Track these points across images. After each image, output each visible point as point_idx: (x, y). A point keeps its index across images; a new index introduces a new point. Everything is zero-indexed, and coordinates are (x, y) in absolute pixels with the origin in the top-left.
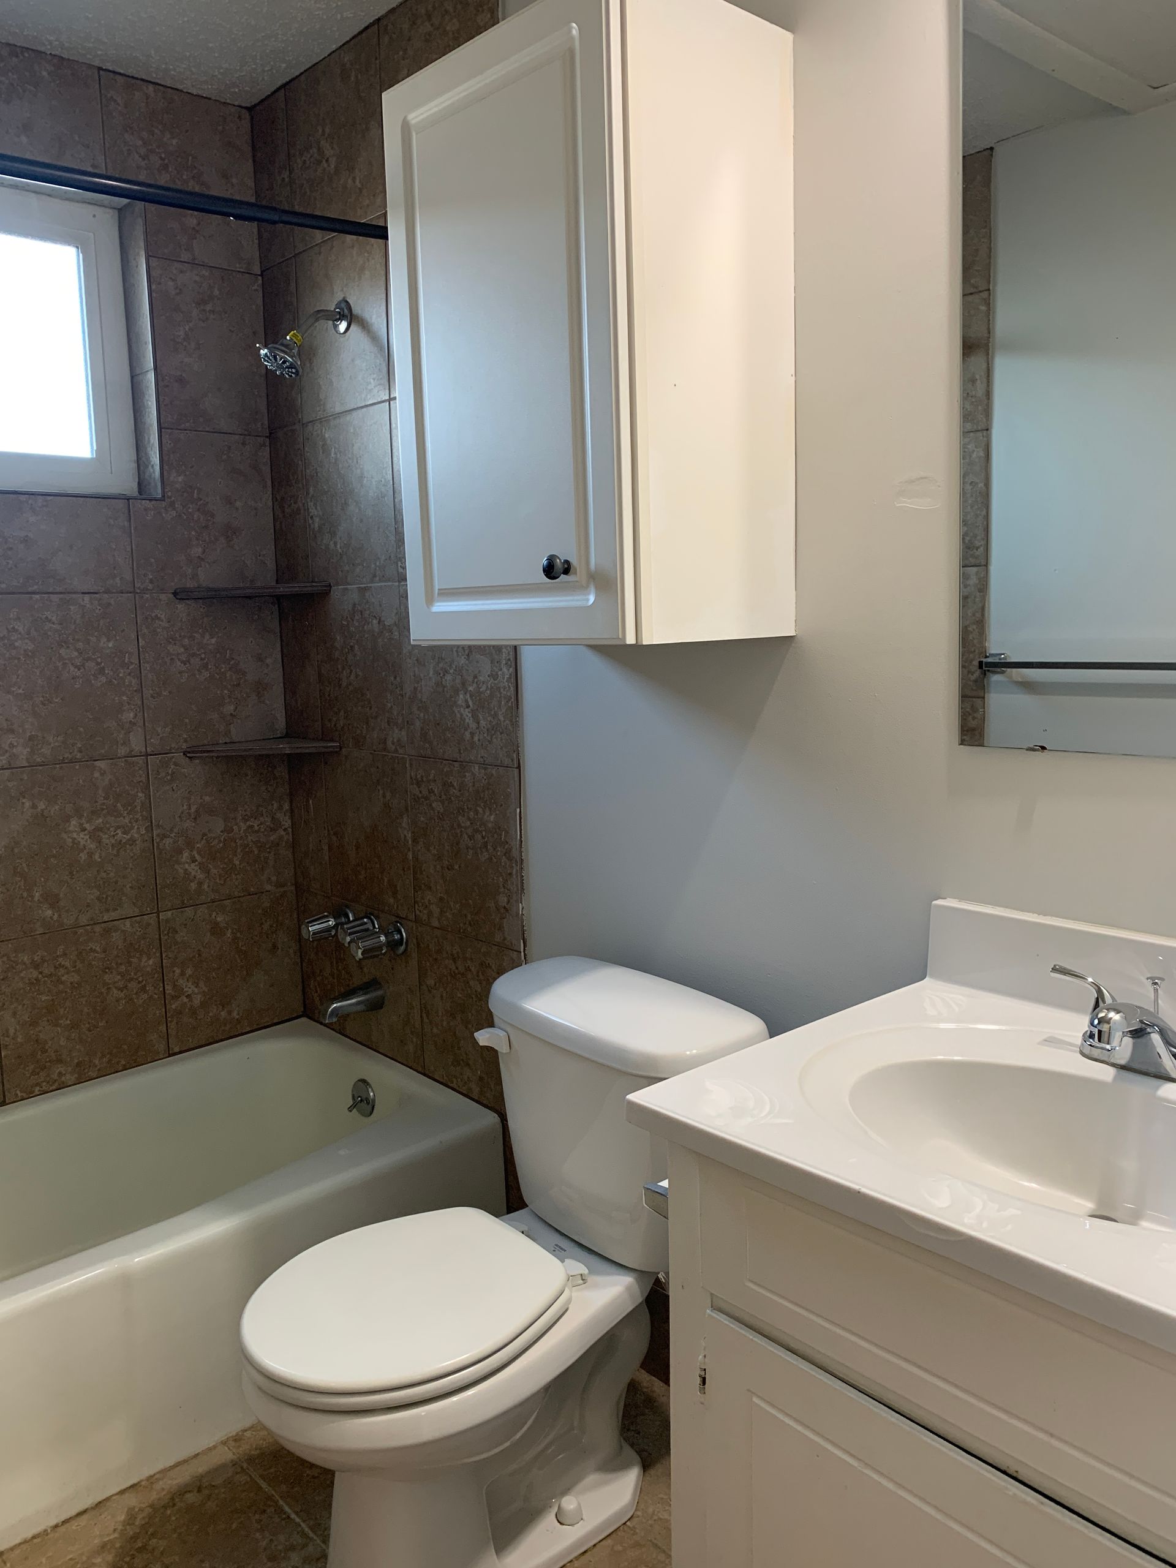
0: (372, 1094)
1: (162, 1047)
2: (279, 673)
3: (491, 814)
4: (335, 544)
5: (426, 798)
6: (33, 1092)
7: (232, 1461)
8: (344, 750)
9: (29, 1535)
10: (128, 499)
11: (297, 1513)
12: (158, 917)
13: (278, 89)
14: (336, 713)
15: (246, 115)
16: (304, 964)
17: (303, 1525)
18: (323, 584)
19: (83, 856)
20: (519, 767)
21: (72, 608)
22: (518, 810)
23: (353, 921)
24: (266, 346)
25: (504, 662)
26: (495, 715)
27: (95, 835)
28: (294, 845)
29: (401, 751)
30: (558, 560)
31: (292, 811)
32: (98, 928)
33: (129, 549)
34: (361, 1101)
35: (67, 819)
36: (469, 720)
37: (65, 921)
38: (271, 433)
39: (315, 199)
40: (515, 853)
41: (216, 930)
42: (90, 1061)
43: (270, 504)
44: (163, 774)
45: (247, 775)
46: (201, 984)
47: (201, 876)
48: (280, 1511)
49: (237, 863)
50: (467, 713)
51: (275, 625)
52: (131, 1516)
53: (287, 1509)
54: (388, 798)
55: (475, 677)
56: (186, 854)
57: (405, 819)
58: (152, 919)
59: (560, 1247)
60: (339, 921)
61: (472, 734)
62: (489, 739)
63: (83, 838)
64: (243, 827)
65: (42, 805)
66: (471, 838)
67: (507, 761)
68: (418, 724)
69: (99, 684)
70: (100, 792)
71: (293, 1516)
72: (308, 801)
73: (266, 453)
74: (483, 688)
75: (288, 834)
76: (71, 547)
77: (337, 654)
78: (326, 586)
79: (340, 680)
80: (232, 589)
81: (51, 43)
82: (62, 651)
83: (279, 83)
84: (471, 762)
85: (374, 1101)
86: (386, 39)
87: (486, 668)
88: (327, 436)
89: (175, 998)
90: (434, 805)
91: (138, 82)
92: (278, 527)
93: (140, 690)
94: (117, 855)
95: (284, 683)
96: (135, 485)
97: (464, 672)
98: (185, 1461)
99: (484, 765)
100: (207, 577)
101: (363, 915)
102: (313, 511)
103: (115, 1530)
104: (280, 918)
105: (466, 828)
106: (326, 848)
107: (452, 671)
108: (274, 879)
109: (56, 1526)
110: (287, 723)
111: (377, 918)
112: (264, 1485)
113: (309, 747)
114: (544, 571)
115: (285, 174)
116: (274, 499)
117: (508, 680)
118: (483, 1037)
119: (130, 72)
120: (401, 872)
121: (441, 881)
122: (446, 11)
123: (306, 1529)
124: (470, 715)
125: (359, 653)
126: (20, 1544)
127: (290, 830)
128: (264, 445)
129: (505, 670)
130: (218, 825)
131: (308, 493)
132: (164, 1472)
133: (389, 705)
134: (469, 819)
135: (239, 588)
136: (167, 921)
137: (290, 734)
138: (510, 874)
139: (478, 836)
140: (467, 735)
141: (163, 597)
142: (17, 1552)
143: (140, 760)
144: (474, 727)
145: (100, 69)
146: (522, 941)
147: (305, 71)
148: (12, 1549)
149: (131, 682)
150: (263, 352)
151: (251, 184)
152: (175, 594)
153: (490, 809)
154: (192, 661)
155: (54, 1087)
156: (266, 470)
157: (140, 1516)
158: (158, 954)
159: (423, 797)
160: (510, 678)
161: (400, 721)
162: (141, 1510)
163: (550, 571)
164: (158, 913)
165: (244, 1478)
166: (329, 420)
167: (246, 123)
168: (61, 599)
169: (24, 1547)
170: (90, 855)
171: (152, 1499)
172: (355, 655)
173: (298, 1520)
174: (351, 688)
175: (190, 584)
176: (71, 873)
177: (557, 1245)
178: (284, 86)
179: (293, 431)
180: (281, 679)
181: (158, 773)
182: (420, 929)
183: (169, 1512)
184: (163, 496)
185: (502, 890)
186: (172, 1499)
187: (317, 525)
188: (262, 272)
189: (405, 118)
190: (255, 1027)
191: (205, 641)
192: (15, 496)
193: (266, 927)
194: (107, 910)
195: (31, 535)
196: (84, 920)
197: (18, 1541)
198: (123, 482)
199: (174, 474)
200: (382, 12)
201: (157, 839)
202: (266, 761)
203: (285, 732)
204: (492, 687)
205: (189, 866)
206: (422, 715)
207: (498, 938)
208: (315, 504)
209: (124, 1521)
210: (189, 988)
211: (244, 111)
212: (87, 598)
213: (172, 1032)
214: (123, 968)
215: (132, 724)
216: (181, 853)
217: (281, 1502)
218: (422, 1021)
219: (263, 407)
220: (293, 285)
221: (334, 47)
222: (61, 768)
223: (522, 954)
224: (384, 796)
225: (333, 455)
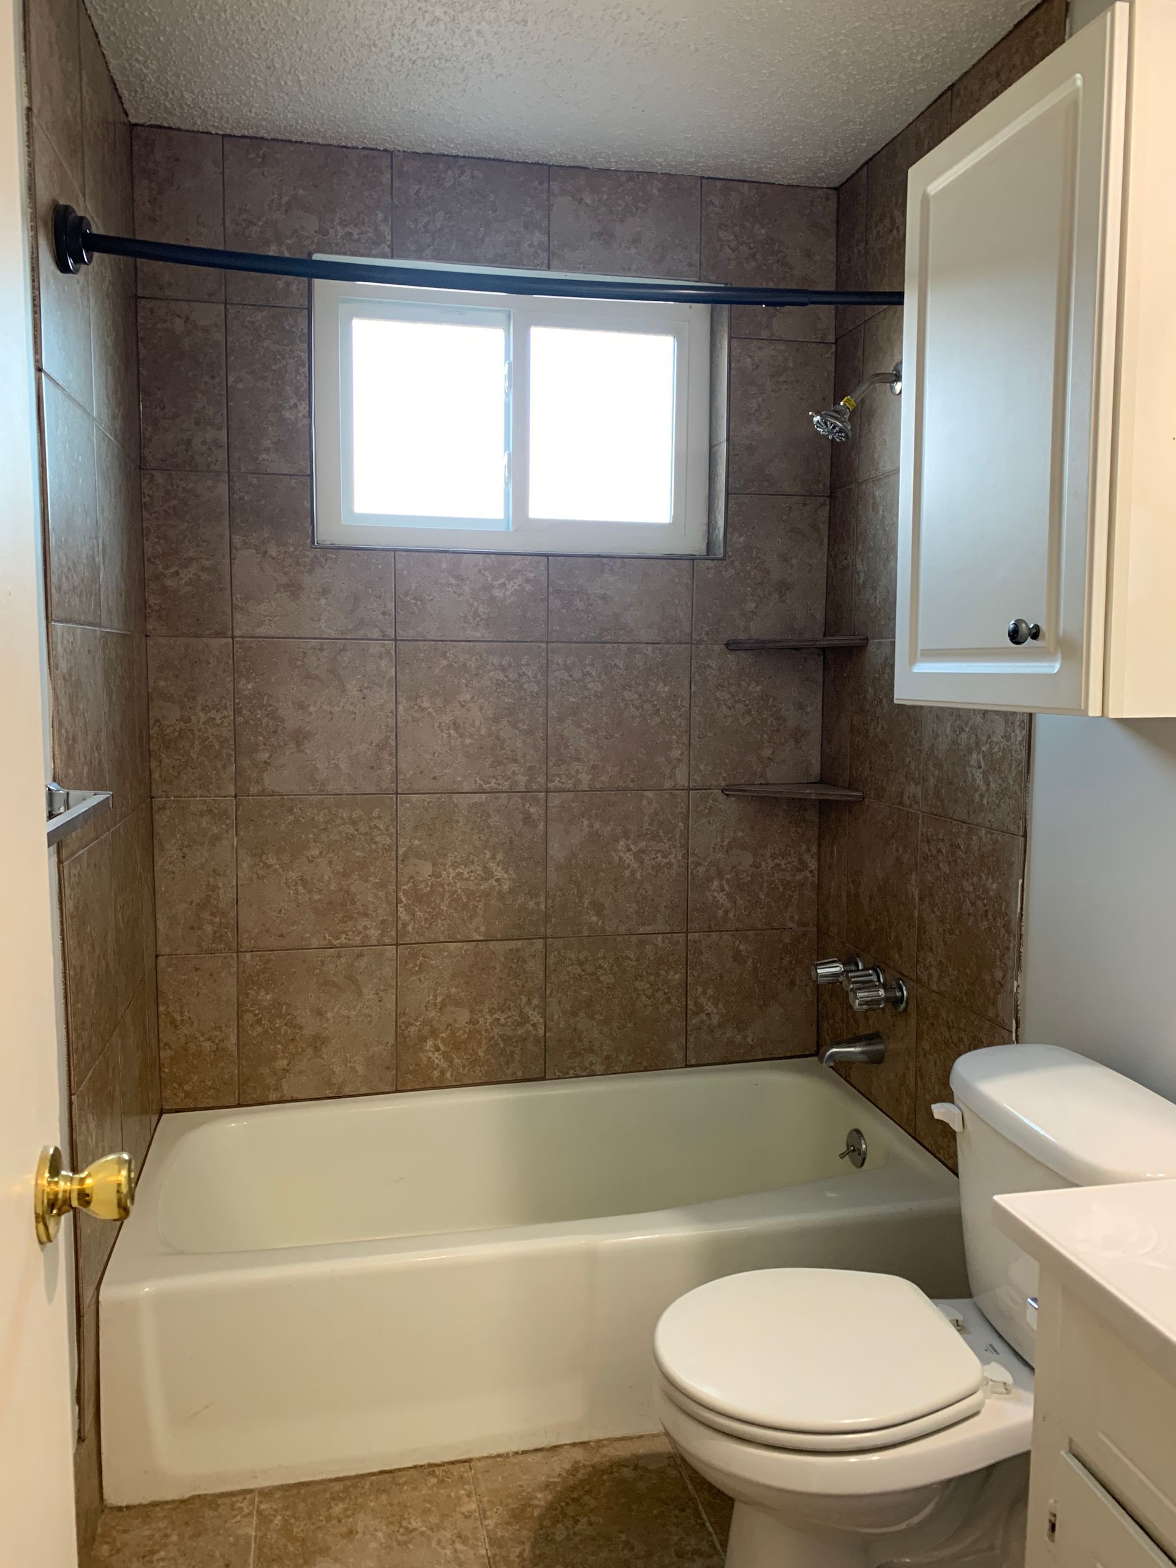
0: (864, 1146)
1: (680, 1056)
2: (819, 721)
3: (993, 882)
4: (875, 598)
5: (935, 857)
6: (567, 1074)
7: (669, 1454)
8: (866, 800)
9: (495, 1453)
10: (693, 560)
11: (711, 1524)
12: (687, 936)
13: (862, 167)
14: (862, 763)
15: (833, 195)
16: (820, 1005)
17: (714, 1536)
18: (862, 637)
19: (627, 873)
20: (1025, 836)
21: (637, 656)
22: (1021, 881)
23: (862, 970)
24: (818, 413)
25: (1018, 723)
26: (1005, 779)
27: (639, 855)
28: (819, 887)
29: (916, 807)
30: (1024, 625)
31: (819, 854)
32: (634, 939)
33: (690, 605)
34: (854, 1150)
35: (616, 840)
36: (980, 781)
37: (607, 928)
38: (831, 493)
39: (885, 267)
40: (1014, 926)
41: (738, 957)
42: (617, 1057)
43: (825, 560)
44: (702, 808)
45: (778, 816)
46: (720, 1006)
47: (728, 905)
48: (698, 1514)
49: (763, 897)
50: (978, 774)
51: (819, 676)
52: (575, 1469)
53: (704, 1516)
54: (901, 852)
55: (989, 737)
56: (716, 883)
57: (914, 876)
58: (681, 938)
59: (993, 1348)
60: (848, 968)
61: (982, 796)
62: (997, 802)
63: (628, 858)
64: (771, 864)
65: (597, 825)
66: (973, 904)
67: (1013, 828)
68: (932, 781)
69: (653, 724)
70: (646, 818)
71: (708, 1524)
72: (833, 846)
73: (825, 513)
74: (996, 749)
75: (813, 876)
76: (641, 603)
77: (867, 707)
78: (864, 640)
79: (867, 731)
80: (781, 641)
81: (660, 164)
82: (626, 693)
83: (863, 161)
84: (978, 825)
85: (865, 1153)
86: (958, 102)
87: (1000, 729)
88: (877, 494)
89: (696, 1014)
90: (941, 865)
91: (736, 183)
92: (830, 581)
93: (689, 732)
94: (656, 876)
95: (822, 732)
96: (704, 546)
97: (979, 731)
98: (631, 1438)
99: (990, 830)
100: (758, 629)
101: (871, 966)
102: (860, 567)
103: (560, 1475)
104: (800, 956)
105: (969, 893)
106: (844, 894)
107: (967, 729)
108: (796, 917)
109: (517, 1453)
110: (822, 769)
111: (883, 972)
112: (690, 1487)
113: (833, 794)
114: (1009, 635)
115: (862, 247)
116: (829, 556)
117: (1021, 743)
118: (939, 1111)
119: (728, 176)
120: (907, 929)
121: (942, 944)
122: (1014, 66)
123: (716, 1542)
124: (981, 776)
125: (886, 706)
126: (487, 1457)
127: (816, 873)
128: (824, 504)
129: (1018, 732)
130: (748, 860)
131: (857, 550)
132: (612, 1440)
133: (908, 760)
134: (973, 884)
135: (787, 641)
136: (695, 942)
137: (824, 780)
138: (1008, 948)
139: (980, 903)
140: (977, 797)
141: (716, 647)
142: (483, 1463)
143: (683, 793)
144: (984, 789)
145: (702, 178)
146: (1014, 1021)
147: (887, 145)
148: (480, 1459)
149: (681, 723)
150: (817, 418)
151: (833, 258)
152: (727, 645)
153: (993, 877)
154: (737, 706)
155: (585, 1074)
156: (824, 528)
157: (583, 1471)
158: (684, 971)
159: (931, 856)
160: (1022, 741)
161: (917, 776)
162: (585, 1466)
163: (1015, 636)
164: (687, 933)
165: (674, 1473)
166: (880, 479)
167: (832, 204)
168: (628, 649)
169: (490, 1461)
170: (633, 873)
171: (595, 1460)
172: (882, 708)
173: (711, 1529)
174: (877, 740)
175: (742, 636)
176: (616, 887)
177: (991, 1346)
178: (867, 163)
179: (850, 490)
180: (820, 728)
181: (697, 806)
182: (920, 990)
183: (605, 1477)
184: (725, 556)
185: (998, 963)
186: (611, 1466)
187: (861, 581)
188: (837, 340)
189: (925, 190)
190: (768, 1056)
191: (750, 689)
192: (598, 559)
193: (785, 962)
194: (643, 924)
195: (608, 593)
196: (623, 929)
197: (485, 1454)
198: (692, 543)
199: (736, 535)
200: (955, 78)
201: (691, 866)
202: (799, 804)
203: (819, 778)
204: (1004, 749)
205: (718, 894)
206: (937, 772)
207: (991, 1013)
208: (862, 560)
209: (568, 1471)
210: (710, 1007)
211: (831, 192)
212: (650, 647)
213: (691, 1046)
214: (652, 978)
215: (679, 760)
216: (712, 881)
217: (701, 1508)
218: (916, 1083)
219: (826, 468)
220: (860, 349)
221: (911, 119)
222: (616, 794)
223: (1014, 1034)
224: (897, 850)
225: (881, 513)
